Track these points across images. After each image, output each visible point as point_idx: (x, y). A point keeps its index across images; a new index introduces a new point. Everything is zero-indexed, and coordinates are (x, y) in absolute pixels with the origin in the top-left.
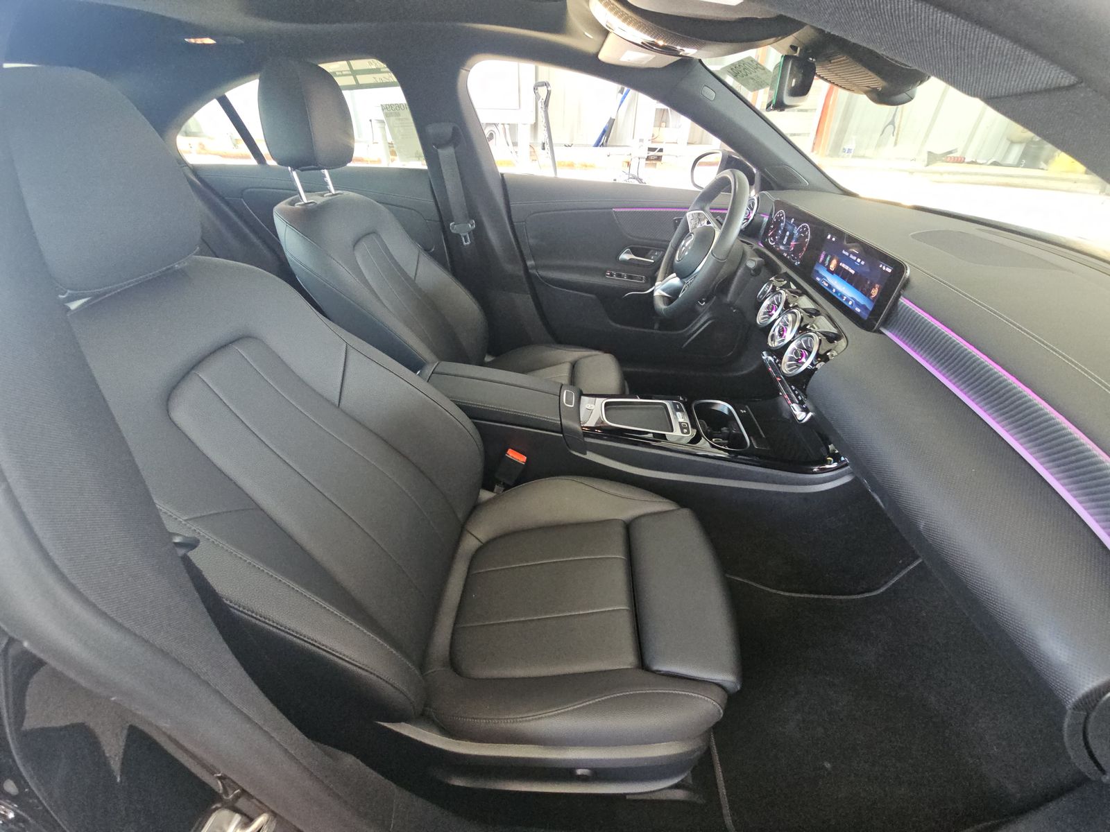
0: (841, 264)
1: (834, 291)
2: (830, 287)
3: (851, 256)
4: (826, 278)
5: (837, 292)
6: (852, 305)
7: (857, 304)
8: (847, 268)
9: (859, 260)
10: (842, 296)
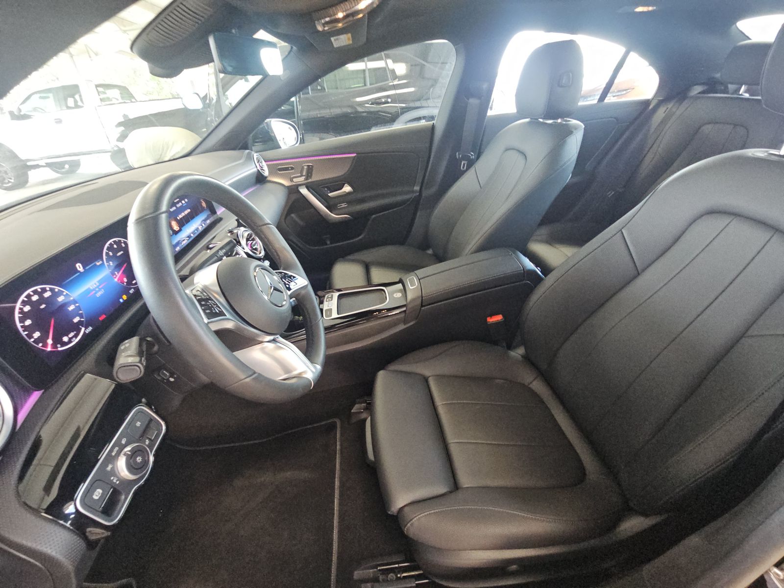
0: (178, 218)
1: (192, 235)
2: (189, 237)
3: (178, 206)
4: (179, 241)
5: (193, 233)
6: (205, 224)
7: (205, 220)
8: (183, 214)
9: (183, 202)
10: (197, 229)
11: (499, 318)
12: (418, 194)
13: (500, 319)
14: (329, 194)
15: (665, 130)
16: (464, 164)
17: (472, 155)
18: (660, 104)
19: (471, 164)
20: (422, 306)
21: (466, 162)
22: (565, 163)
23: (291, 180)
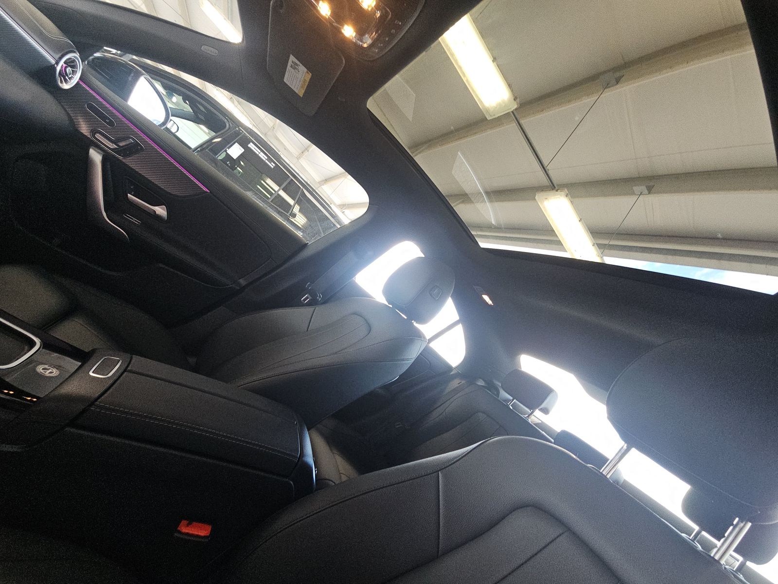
11: (202, 531)
12: (238, 288)
13: (202, 533)
14: (129, 195)
15: (455, 397)
16: (307, 298)
17: (320, 296)
18: (457, 375)
19: (313, 303)
20: (73, 423)
21: (310, 298)
22: (403, 360)
23: (94, 132)
